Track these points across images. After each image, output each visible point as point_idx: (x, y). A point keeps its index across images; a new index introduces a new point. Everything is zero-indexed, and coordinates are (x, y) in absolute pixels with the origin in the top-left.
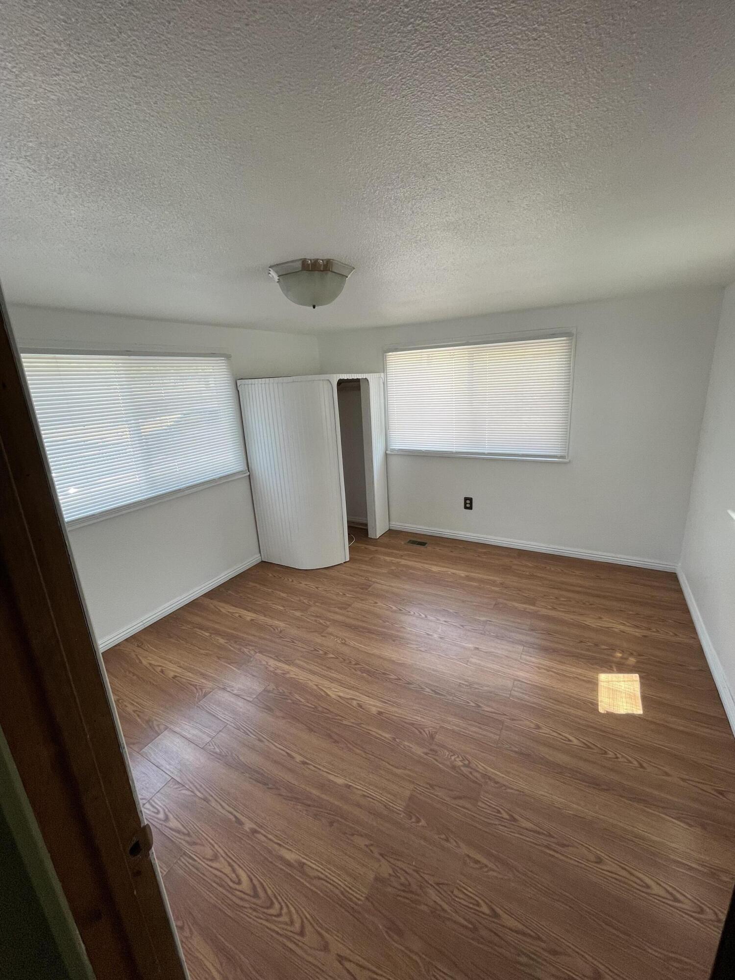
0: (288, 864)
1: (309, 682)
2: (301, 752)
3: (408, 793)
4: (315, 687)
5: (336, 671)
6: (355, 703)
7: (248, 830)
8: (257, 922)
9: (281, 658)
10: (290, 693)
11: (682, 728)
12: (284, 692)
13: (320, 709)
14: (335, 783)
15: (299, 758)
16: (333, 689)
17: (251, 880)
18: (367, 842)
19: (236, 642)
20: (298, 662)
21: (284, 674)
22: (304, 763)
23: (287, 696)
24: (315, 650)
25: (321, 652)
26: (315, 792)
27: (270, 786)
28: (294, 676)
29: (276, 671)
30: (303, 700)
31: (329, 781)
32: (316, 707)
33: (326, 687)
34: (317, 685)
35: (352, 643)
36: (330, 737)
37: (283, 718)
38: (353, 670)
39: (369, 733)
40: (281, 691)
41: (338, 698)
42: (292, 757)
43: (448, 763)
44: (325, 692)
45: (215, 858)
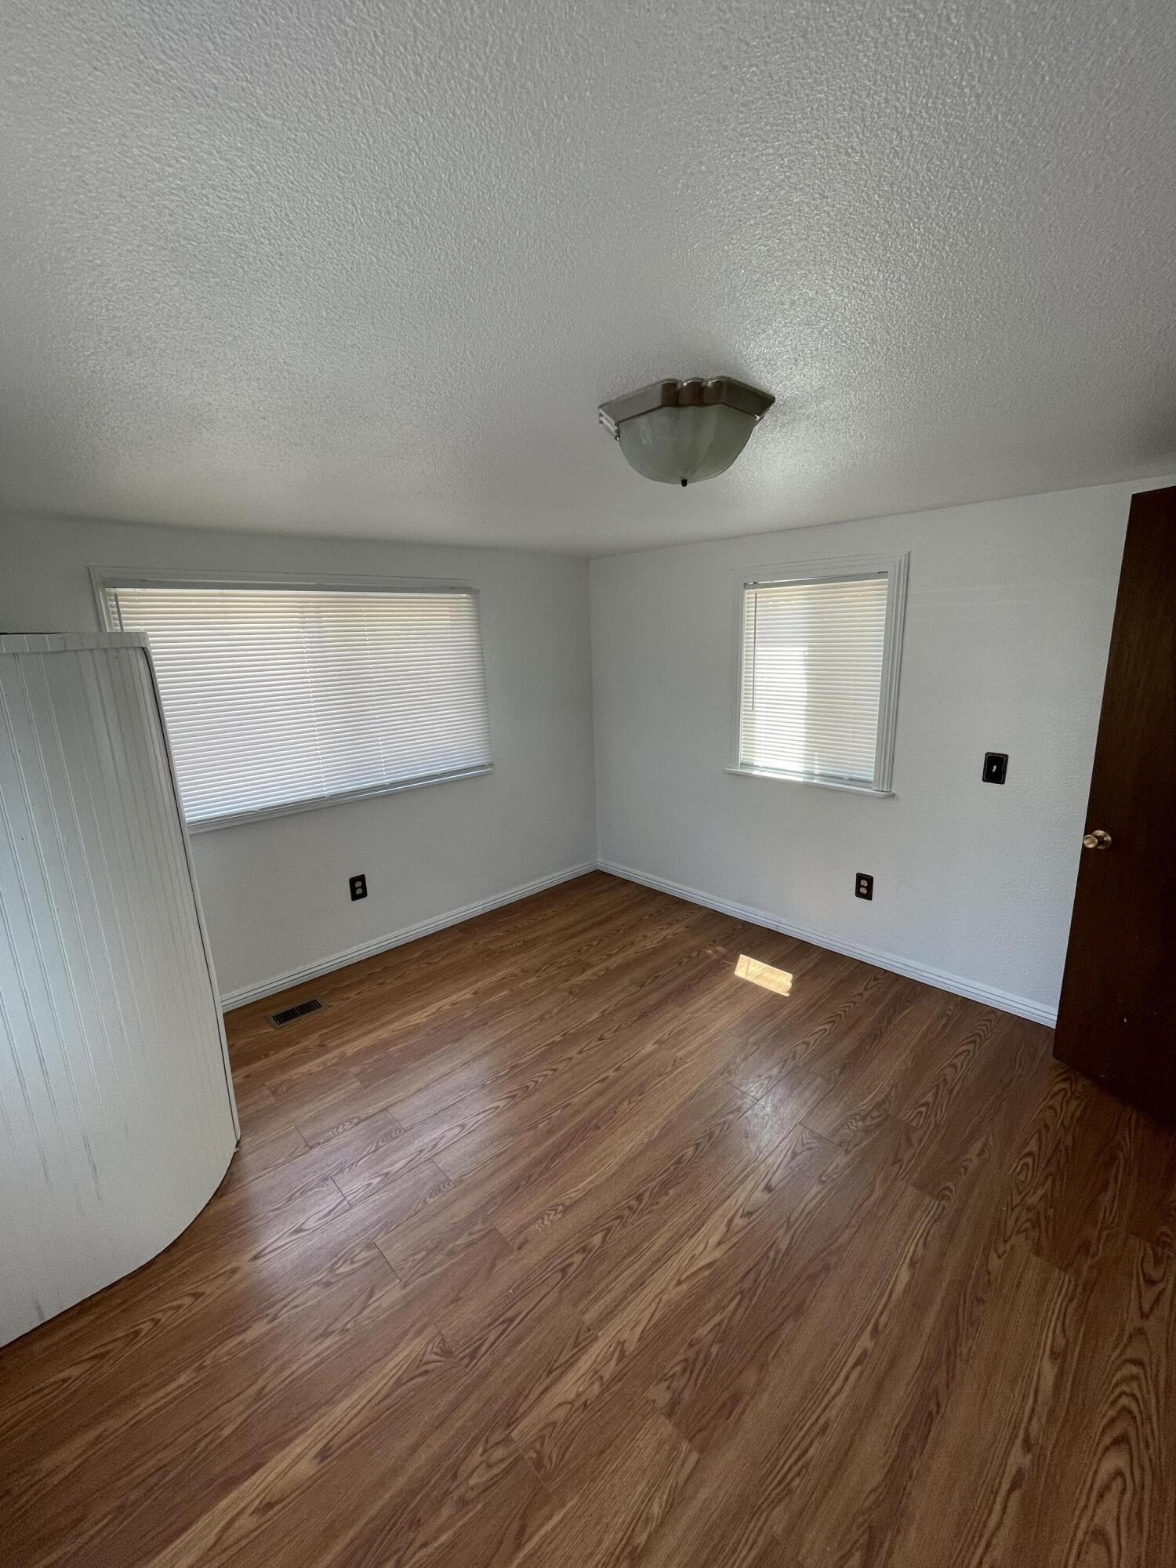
0: (1060, 1375)
1: (665, 1298)
2: (852, 1334)
3: (911, 1190)
4: (685, 1287)
5: (647, 1238)
6: (739, 1222)
7: (1029, 1457)
8: (1159, 1436)
9: (562, 1359)
10: (691, 1345)
11: (812, 964)
12: (686, 1360)
13: (747, 1284)
14: (908, 1285)
15: (866, 1341)
16: (697, 1252)
17: (1107, 1449)
18: (993, 1255)
19: (416, 1524)
20: (589, 1317)
21: (622, 1356)
22: (875, 1331)
23: (698, 1353)
24: (564, 1270)
25: (578, 1259)
26: (930, 1320)
27: (933, 1407)
28: (639, 1330)
29: (607, 1376)
30: (717, 1318)
31: (906, 1291)
32: (741, 1292)
33: (689, 1265)
34: (679, 1283)
35: (574, 1194)
36: (813, 1277)
37: (762, 1367)
38: (654, 1207)
39: (809, 1213)
40: (678, 1368)
41: (724, 1247)
42: (864, 1354)
43: (860, 1135)
44: (702, 1268)
45: (1099, 1535)
